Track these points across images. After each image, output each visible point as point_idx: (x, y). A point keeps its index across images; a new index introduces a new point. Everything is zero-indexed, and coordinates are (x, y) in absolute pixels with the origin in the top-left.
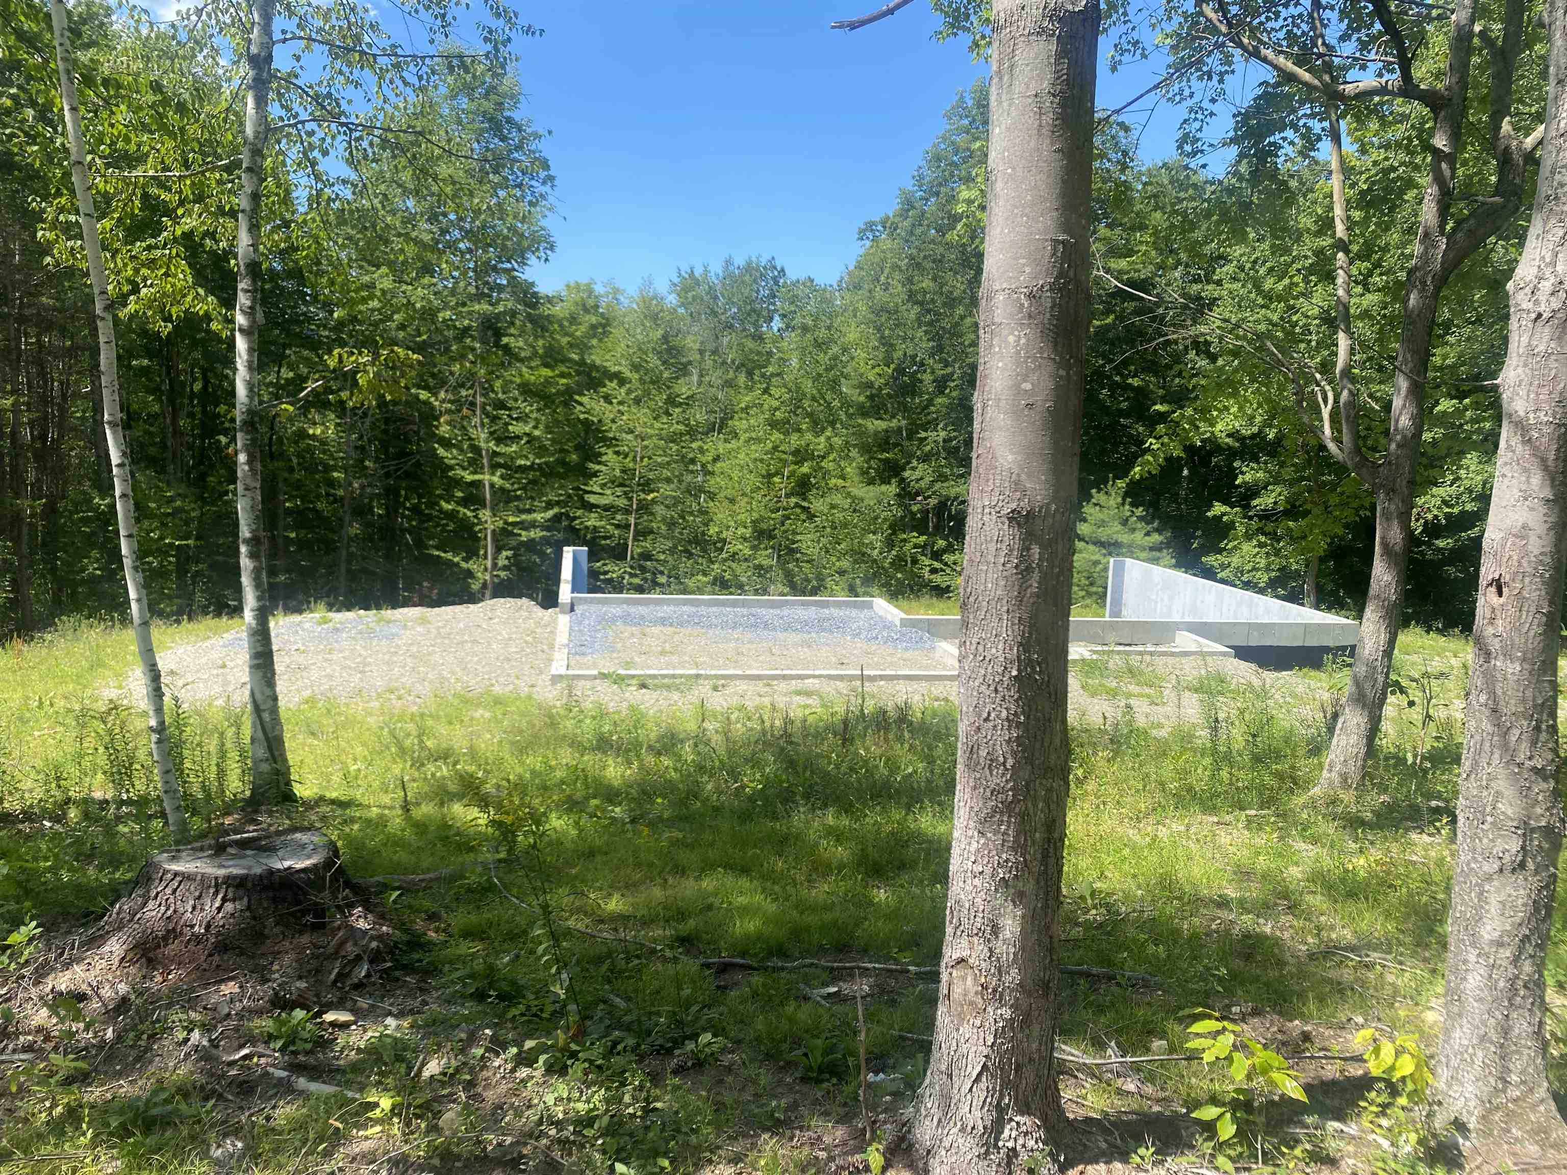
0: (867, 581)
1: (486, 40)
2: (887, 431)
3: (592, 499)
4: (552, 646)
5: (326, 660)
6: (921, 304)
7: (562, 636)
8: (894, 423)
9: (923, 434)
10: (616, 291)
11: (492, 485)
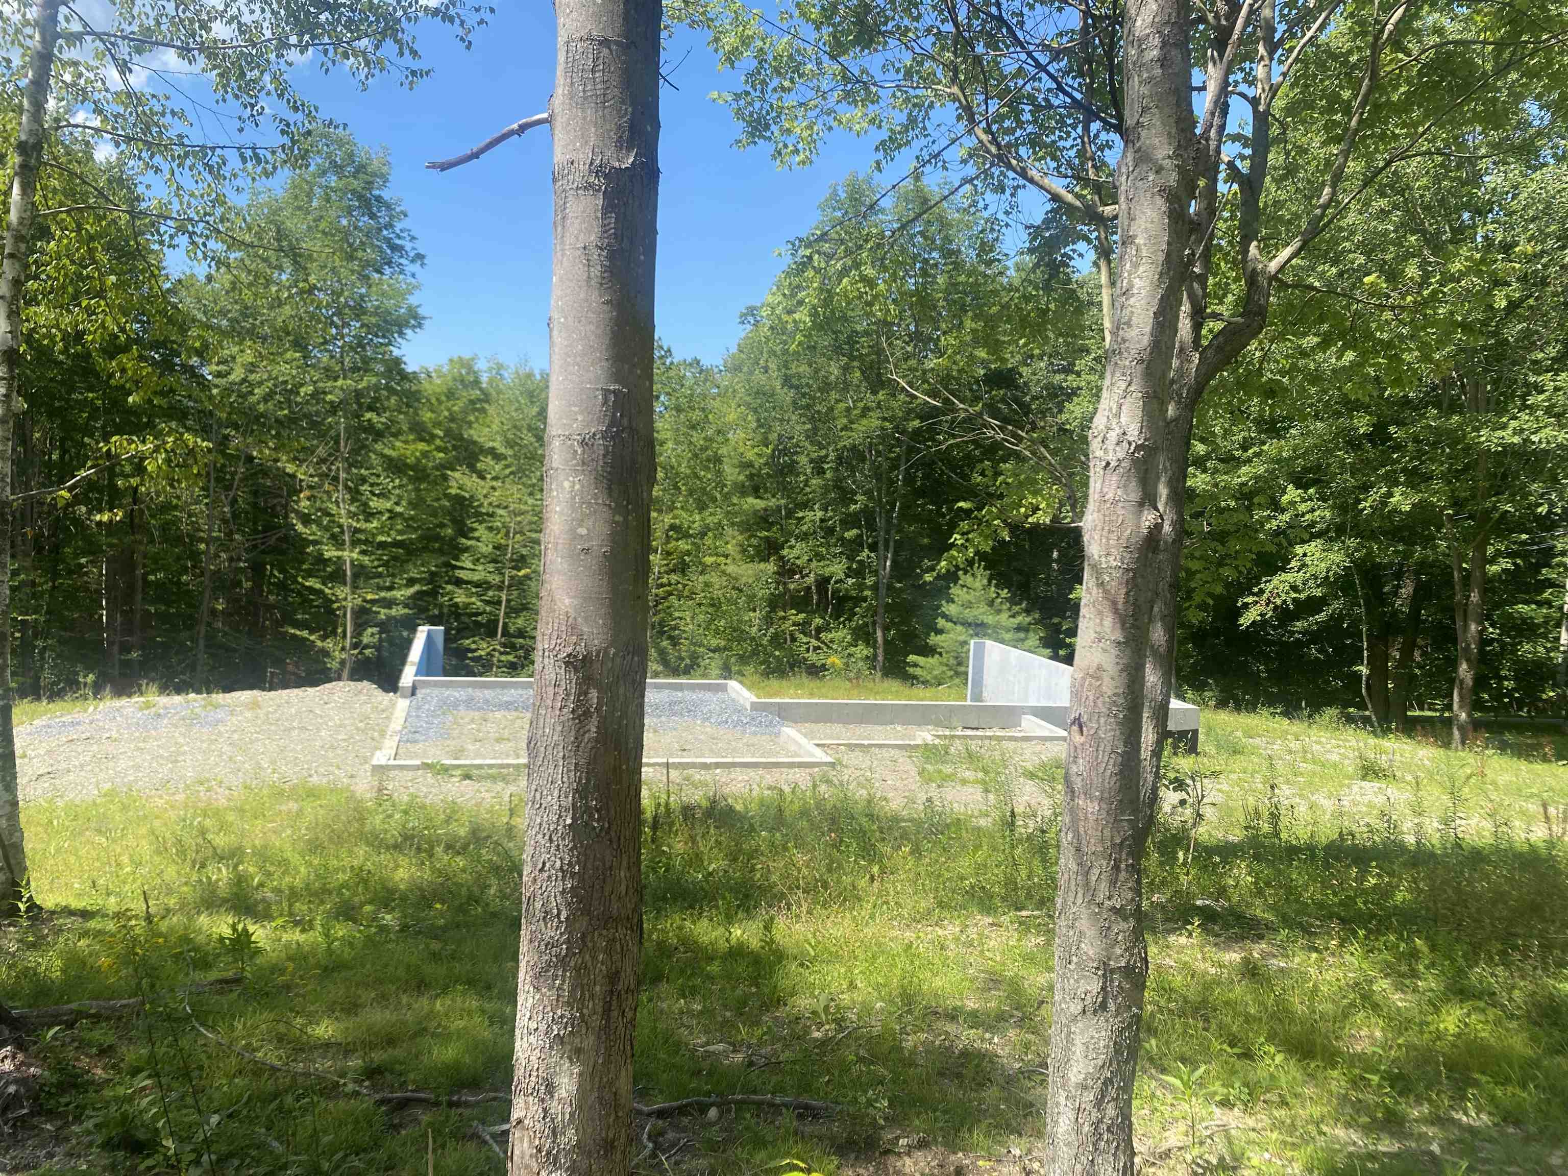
0: (743, 659)
1: (283, 132)
2: (765, 510)
3: (462, 574)
4: (383, 733)
5: (139, 749)
6: (797, 388)
7: (397, 722)
8: (773, 503)
9: (800, 514)
10: (500, 366)
11: (352, 562)
